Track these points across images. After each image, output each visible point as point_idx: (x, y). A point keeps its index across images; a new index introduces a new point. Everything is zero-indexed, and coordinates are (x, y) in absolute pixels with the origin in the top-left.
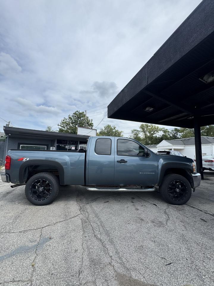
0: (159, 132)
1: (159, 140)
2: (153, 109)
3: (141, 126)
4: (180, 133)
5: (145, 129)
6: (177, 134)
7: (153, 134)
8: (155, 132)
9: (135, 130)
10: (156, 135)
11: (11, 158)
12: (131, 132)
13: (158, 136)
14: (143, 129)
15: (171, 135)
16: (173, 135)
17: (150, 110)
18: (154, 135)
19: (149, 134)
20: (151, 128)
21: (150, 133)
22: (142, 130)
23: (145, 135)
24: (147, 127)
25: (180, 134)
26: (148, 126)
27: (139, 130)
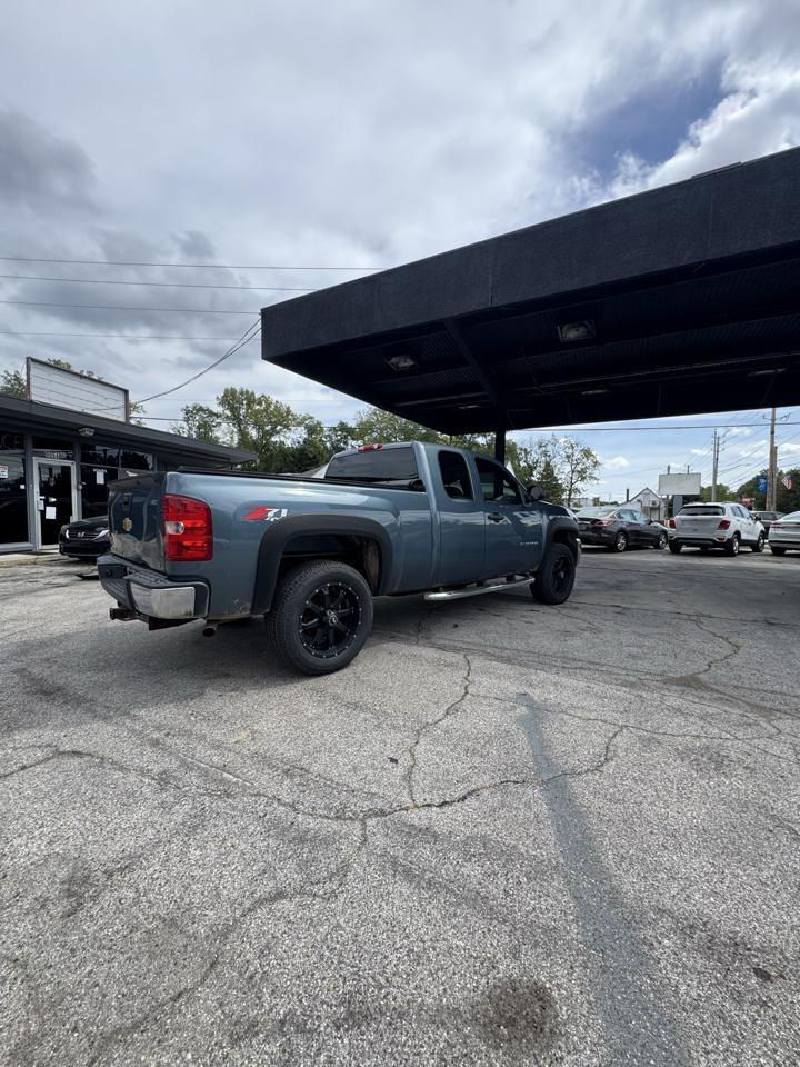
0: (293, 428)
1: (294, 457)
2: (412, 363)
3: (225, 396)
4: (353, 439)
5: (243, 411)
6: (346, 443)
7: (271, 435)
8: (279, 427)
9: (201, 409)
10: (282, 439)
11: (207, 510)
12: (182, 415)
13: (289, 443)
14: (233, 409)
15: (328, 445)
16: (332, 445)
17: (401, 365)
18: (273, 439)
19: (253, 433)
20: (266, 410)
21: (259, 426)
22: (228, 413)
23: (243, 434)
24: (249, 405)
25: (354, 443)
26: (254, 401)
27: (218, 409)
